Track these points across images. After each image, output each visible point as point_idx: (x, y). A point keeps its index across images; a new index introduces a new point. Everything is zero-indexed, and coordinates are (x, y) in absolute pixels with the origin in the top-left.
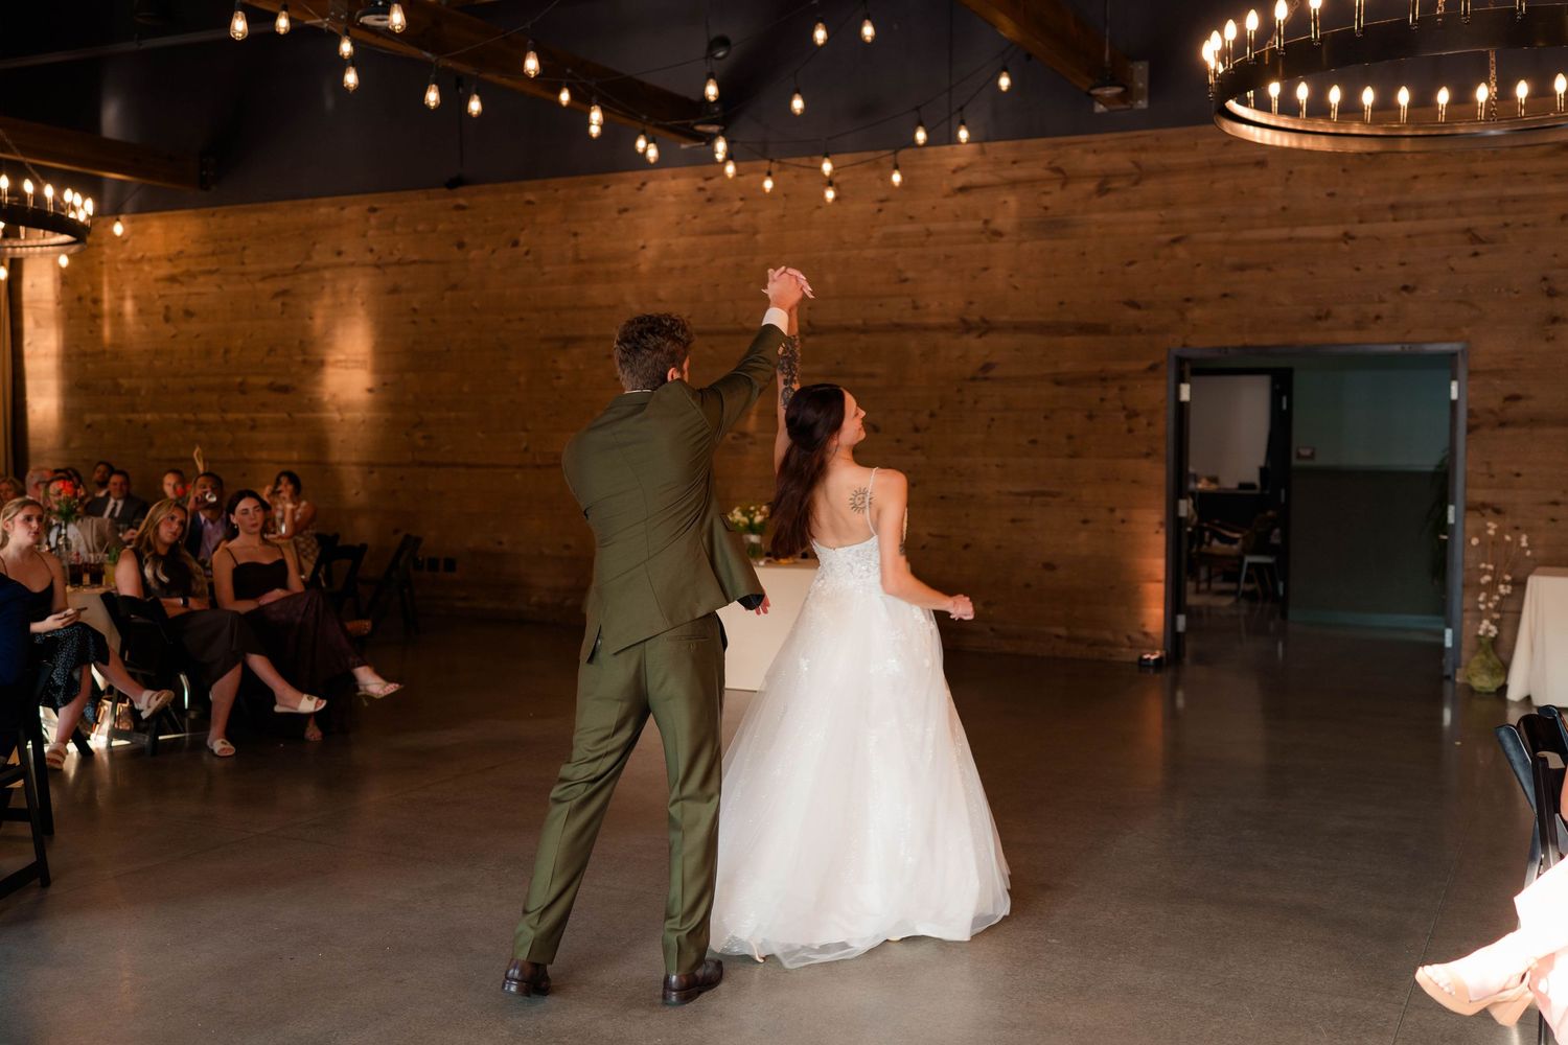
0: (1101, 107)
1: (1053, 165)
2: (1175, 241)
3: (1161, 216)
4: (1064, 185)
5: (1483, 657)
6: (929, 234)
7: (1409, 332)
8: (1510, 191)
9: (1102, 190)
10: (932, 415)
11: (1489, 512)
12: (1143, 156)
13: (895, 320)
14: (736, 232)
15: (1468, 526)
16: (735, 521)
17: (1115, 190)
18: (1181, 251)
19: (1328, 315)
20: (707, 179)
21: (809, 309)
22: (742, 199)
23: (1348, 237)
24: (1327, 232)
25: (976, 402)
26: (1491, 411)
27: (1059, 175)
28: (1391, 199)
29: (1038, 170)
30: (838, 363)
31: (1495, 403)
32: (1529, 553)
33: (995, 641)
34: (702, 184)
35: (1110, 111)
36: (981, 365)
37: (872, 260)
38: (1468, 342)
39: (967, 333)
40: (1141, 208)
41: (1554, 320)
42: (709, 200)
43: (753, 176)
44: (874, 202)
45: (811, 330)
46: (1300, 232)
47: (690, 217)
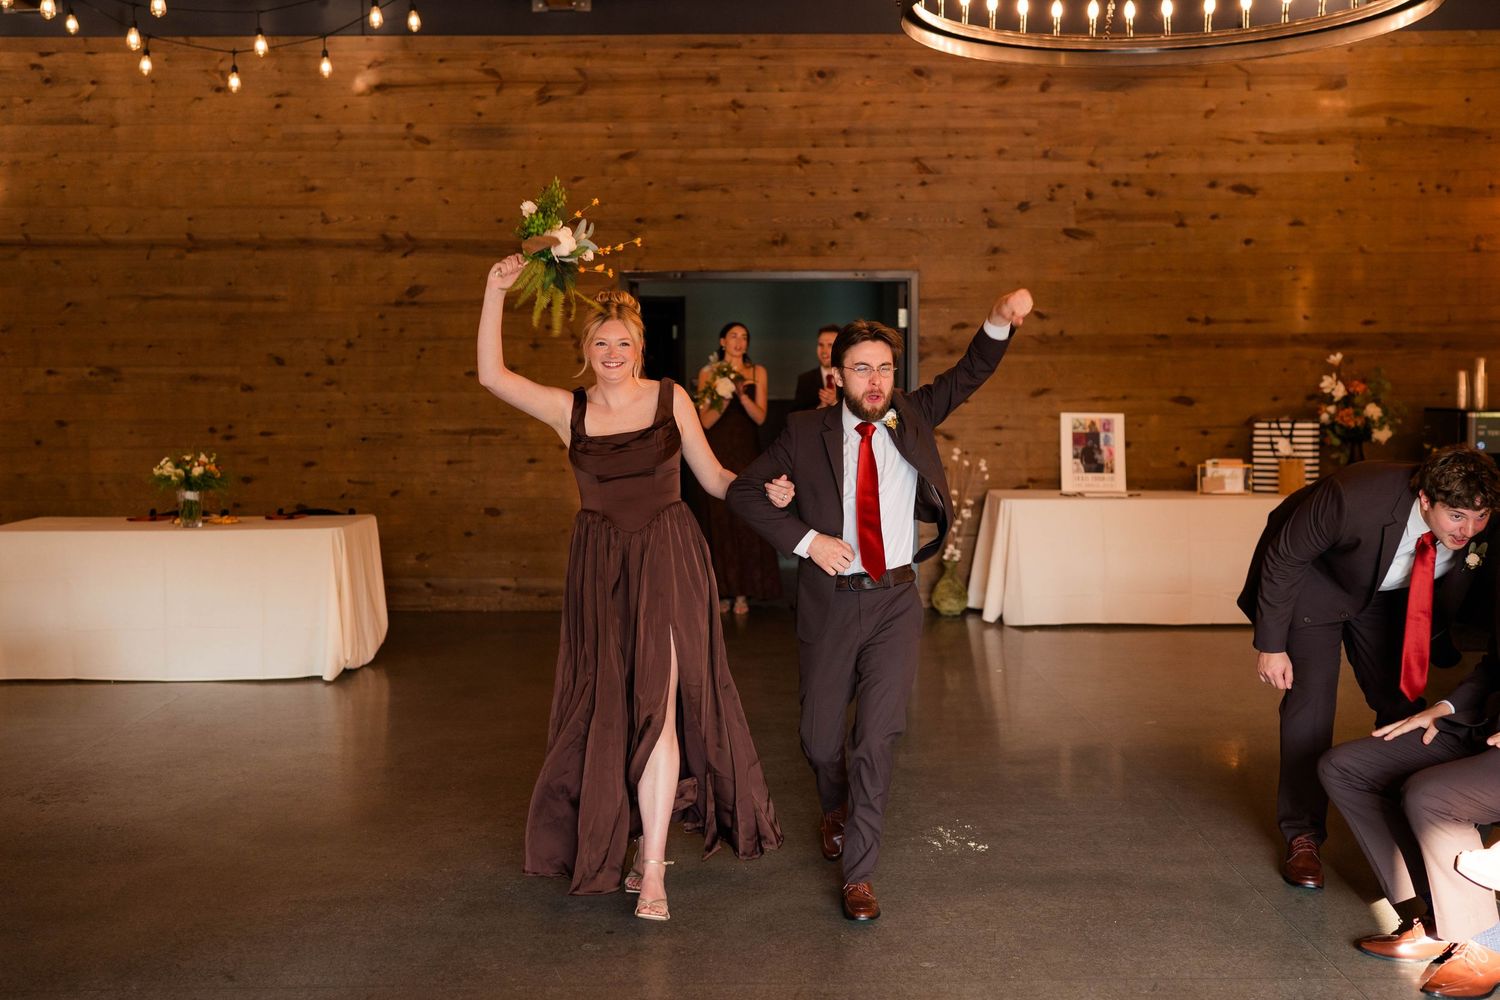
0: (540, 5)
1: (486, 67)
2: (625, 157)
3: (608, 129)
4: (499, 90)
5: (950, 581)
6: (340, 137)
7: (863, 259)
8: (952, 124)
9: (543, 97)
10: (349, 345)
12: (588, 64)
13: (302, 235)
14: (87, 122)
16: (167, 474)
17: (557, 97)
18: (630, 167)
19: (784, 240)
20: (43, 55)
21: (190, 219)
22: (93, 83)
23: (802, 161)
24: (781, 154)
25: (402, 330)
26: (941, 339)
27: (496, 79)
28: (843, 124)
30: (230, 284)
31: (943, 330)
32: (987, 477)
33: (433, 597)
34: (35, 59)
35: (550, 11)
36: (407, 288)
37: (269, 164)
38: (918, 270)
39: (390, 251)
40: (587, 119)
41: (995, 251)
42: (47, 81)
43: (109, 55)
44: (270, 96)
45: (193, 244)
46: (755, 153)
47: (21, 100)
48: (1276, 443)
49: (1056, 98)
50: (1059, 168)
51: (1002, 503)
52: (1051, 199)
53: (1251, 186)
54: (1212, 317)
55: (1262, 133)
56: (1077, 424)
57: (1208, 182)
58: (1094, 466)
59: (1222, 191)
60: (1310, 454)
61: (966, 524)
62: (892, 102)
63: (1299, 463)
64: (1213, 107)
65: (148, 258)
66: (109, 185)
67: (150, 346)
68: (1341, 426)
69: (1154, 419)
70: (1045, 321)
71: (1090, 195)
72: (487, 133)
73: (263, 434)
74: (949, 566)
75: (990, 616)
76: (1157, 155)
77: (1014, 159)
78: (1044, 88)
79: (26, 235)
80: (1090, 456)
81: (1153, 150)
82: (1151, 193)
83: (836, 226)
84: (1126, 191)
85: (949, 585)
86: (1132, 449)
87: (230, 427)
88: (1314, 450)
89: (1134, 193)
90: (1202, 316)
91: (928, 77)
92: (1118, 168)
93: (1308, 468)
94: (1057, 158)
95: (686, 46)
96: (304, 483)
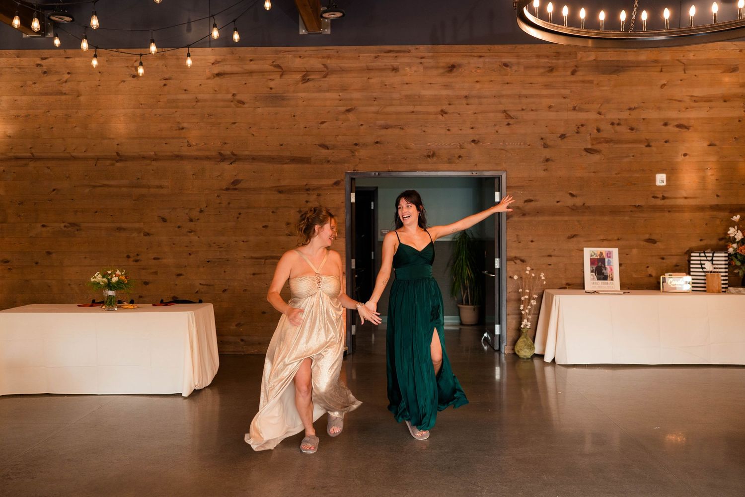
0: (304, 31)
1: (274, 63)
2: (348, 111)
3: (339, 96)
4: (281, 76)
5: (525, 339)
6: (197, 101)
7: (476, 165)
8: (524, 92)
9: (305, 79)
10: (201, 211)
11: (518, 261)
12: (328, 62)
13: (176, 153)
14: (65, 94)
15: (508, 269)
16: (98, 281)
17: (313, 79)
18: (351, 116)
19: (433, 155)
20: (43, 59)
21: (118, 145)
22: (69, 73)
23: (443, 112)
24: (432, 109)
25: (229, 203)
26: (518, 208)
27: (280, 70)
28: (464, 93)
29: (267, 67)
30: (138, 179)
31: (520, 203)
32: (545, 283)
33: (244, 347)
34: (39, 62)
35: (309, 34)
36: (232, 181)
37: (160, 115)
38: (506, 171)
39: (223, 161)
40: (328, 91)
41: (547, 160)
42: (45, 73)
43: (77, 59)
44: (160, 80)
45: (120, 157)
46: (418, 108)
47: (31, 83)
48: (704, 264)
49: (581, 78)
50: (582, 116)
51: (554, 297)
52: (578, 133)
53: (686, 125)
54: (666, 195)
55: (692, 96)
56: (593, 254)
57: (662, 123)
58: (602, 277)
59: (670, 128)
60: (724, 270)
61: (533, 308)
62: (492, 81)
63: (718, 275)
64: (666, 83)
65: (96, 165)
66: (76, 127)
67: (96, 212)
68: (741, 255)
69: (635, 251)
70: (575, 198)
71: (598, 130)
72: (275, 99)
73: (154, 259)
74: (524, 331)
75: (548, 359)
76: (635, 108)
77: (557, 111)
78: (573, 73)
79: (32, 154)
80: (600, 272)
81: (632, 106)
82: (632, 129)
83: (461, 147)
84: (618, 128)
85: (524, 341)
86: (623, 267)
87: (138, 255)
88: (725, 268)
89: (623, 129)
90: (660, 196)
91: (511, 67)
92: (613, 116)
93: (723, 278)
94: (581, 110)
95: (381, 52)
96: (176, 285)
